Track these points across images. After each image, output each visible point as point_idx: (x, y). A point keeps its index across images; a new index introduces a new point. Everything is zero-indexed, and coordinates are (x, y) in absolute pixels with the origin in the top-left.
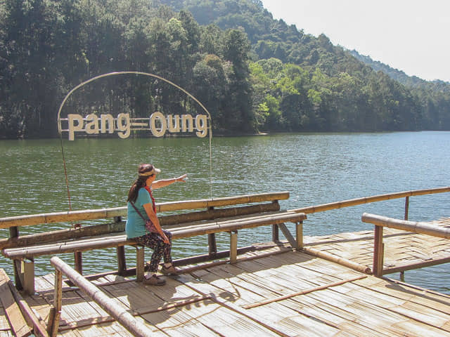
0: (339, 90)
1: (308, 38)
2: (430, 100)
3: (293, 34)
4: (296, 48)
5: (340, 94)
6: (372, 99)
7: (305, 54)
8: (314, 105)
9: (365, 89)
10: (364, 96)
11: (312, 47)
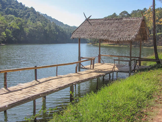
1: (27, 8)
3: (21, 6)
4: (21, 12)
7: (25, 14)
8: (26, 34)
9: (46, 28)
10: (45, 30)
11: (28, 12)
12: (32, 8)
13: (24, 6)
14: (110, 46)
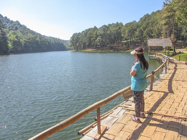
0: (29, 39)
1: (12, 22)
2: (52, 43)
3: (6, 20)
4: (9, 25)
5: (30, 41)
6: (40, 42)
7: (13, 27)
8: (22, 44)
9: (37, 39)
10: (37, 41)
11: (15, 25)
12: (17, 22)
13: (9, 20)
14: (94, 51)
